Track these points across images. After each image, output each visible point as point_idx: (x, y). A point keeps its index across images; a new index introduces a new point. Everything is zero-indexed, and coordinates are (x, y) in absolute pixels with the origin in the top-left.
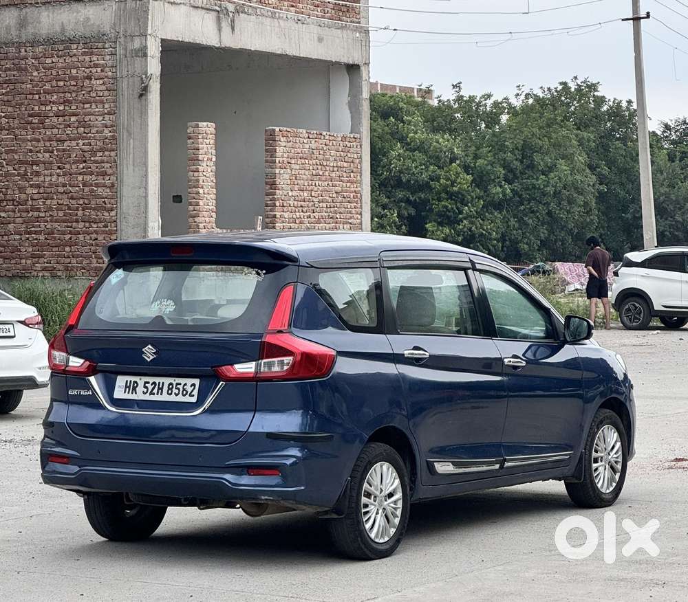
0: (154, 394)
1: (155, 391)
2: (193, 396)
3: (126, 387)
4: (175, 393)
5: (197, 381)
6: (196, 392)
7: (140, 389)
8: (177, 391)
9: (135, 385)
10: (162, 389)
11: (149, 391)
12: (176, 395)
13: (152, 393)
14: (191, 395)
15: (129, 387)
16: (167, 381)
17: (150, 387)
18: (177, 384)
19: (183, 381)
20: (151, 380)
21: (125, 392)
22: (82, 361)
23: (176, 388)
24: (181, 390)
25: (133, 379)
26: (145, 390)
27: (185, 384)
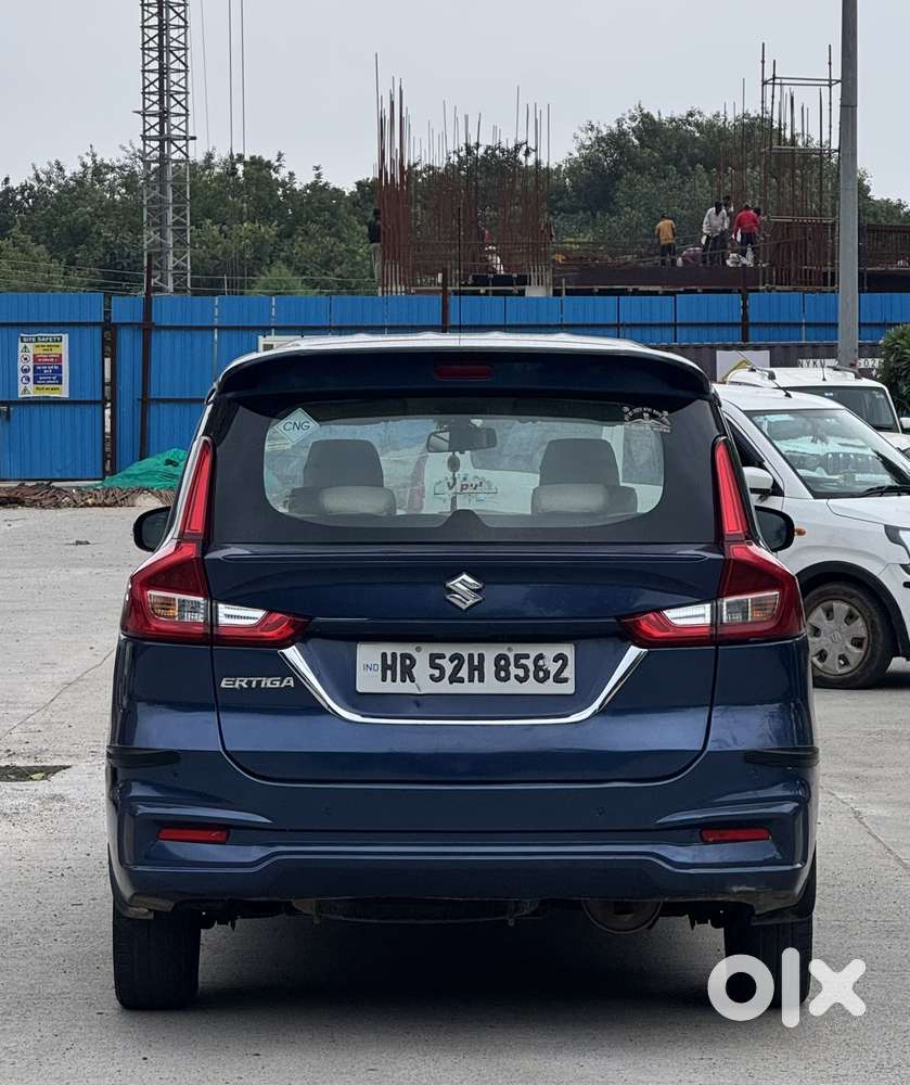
0: (461, 680)
1: (464, 673)
2: (565, 680)
3: (385, 667)
4: (517, 677)
5: (568, 650)
6: (569, 672)
7: (422, 669)
8: (521, 673)
9: (408, 662)
10: (480, 668)
11: (448, 674)
12: (521, 680)
13: (454, 679)
14: (559, 679)
15: (393, 668)
16: (490, 653)
17: (449, 667)
18: (518, 657)
19: (533, 650)
20: (449, 650)
21: (384, 679)
22: (259, 614)
23: (517, 666)
24: (532, 668)
25: (400, 649)
26: (437, 673)
27: (540, 657)
